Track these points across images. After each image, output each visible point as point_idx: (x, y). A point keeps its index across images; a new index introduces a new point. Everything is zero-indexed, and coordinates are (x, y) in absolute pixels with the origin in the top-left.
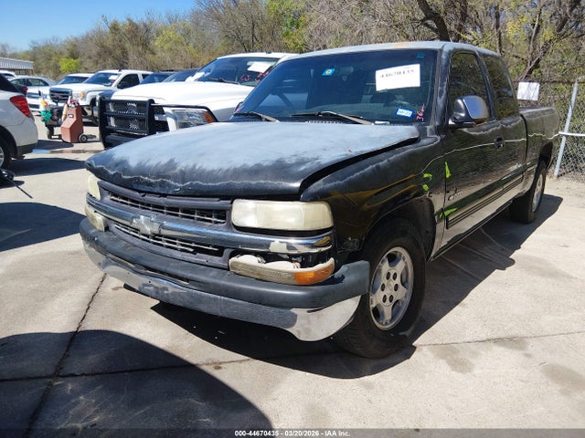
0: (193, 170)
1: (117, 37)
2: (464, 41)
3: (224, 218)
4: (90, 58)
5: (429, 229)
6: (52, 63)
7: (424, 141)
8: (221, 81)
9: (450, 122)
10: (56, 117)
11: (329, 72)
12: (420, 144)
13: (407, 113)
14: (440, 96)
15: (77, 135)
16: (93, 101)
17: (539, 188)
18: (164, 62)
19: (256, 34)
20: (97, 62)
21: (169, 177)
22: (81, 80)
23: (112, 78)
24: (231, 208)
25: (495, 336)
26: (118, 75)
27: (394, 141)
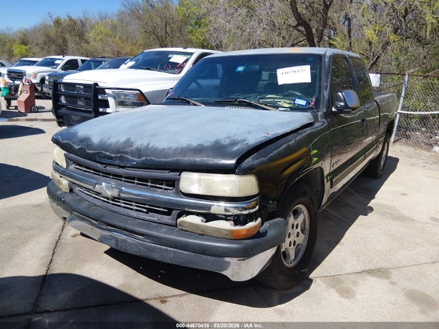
0: (147, 147)
1: (59, 30)
2: (335, 47)
3: (173, 186)
4: (37, 45)
5: (320, 189)
6: (6, 48)
7: (317, 124)
8: (149, 69)
9: (334, 109)
10: (13, 93)
11: (240, 69)
12: (315, 126)
13: (302, 102)
14: (326, 90)
15: (30, 107)
16: (43, 80)
17: (385, 152)
18: (96, 50)
19: (168, 31)
20: (43, 49)
21: (127, 153)
22: (33, 63)
23: (57, 62)
24: (180, 178)
25: (367, 269)
26: (62, 60)
27: (298, 125)
